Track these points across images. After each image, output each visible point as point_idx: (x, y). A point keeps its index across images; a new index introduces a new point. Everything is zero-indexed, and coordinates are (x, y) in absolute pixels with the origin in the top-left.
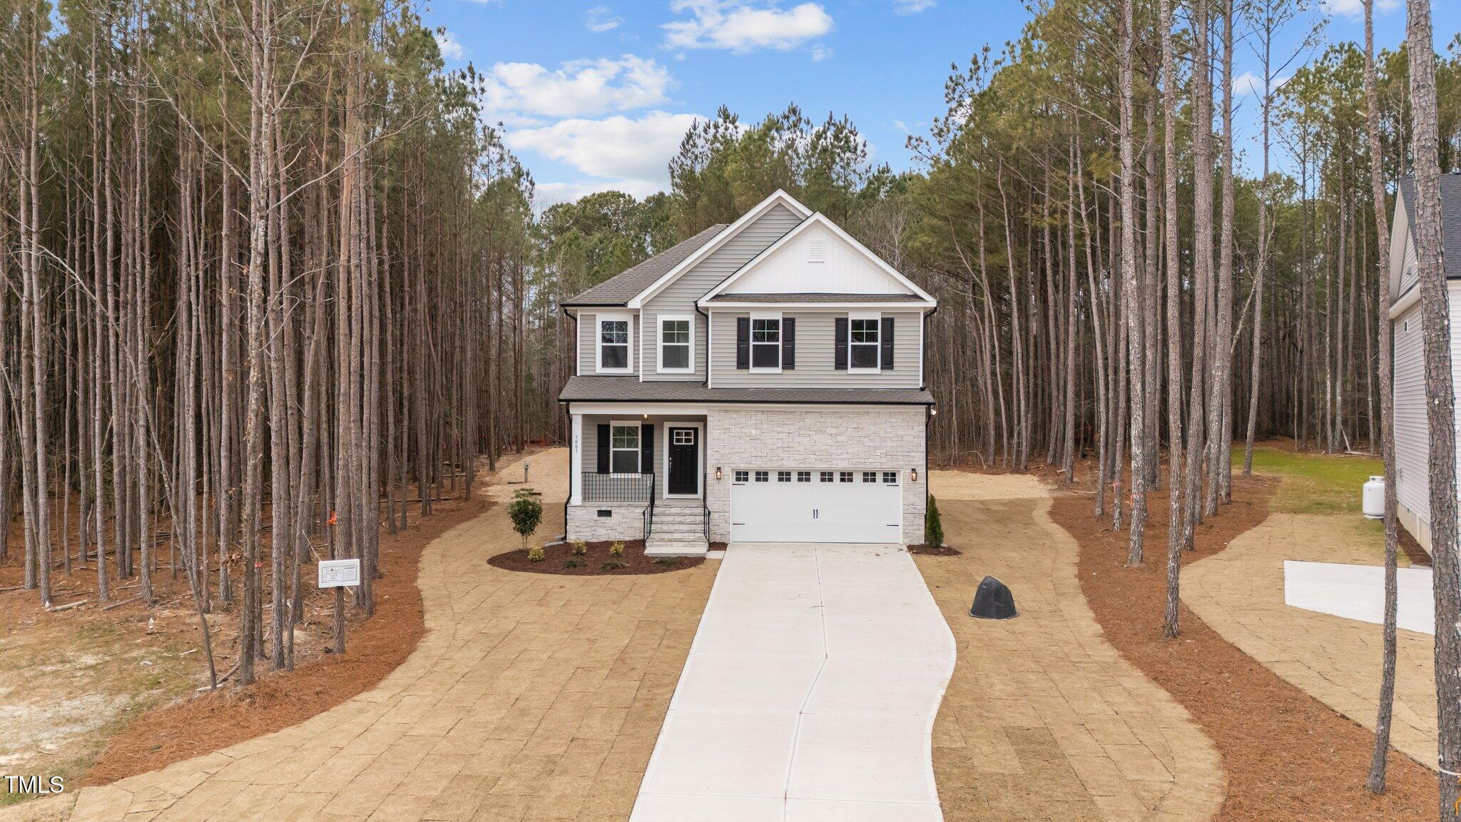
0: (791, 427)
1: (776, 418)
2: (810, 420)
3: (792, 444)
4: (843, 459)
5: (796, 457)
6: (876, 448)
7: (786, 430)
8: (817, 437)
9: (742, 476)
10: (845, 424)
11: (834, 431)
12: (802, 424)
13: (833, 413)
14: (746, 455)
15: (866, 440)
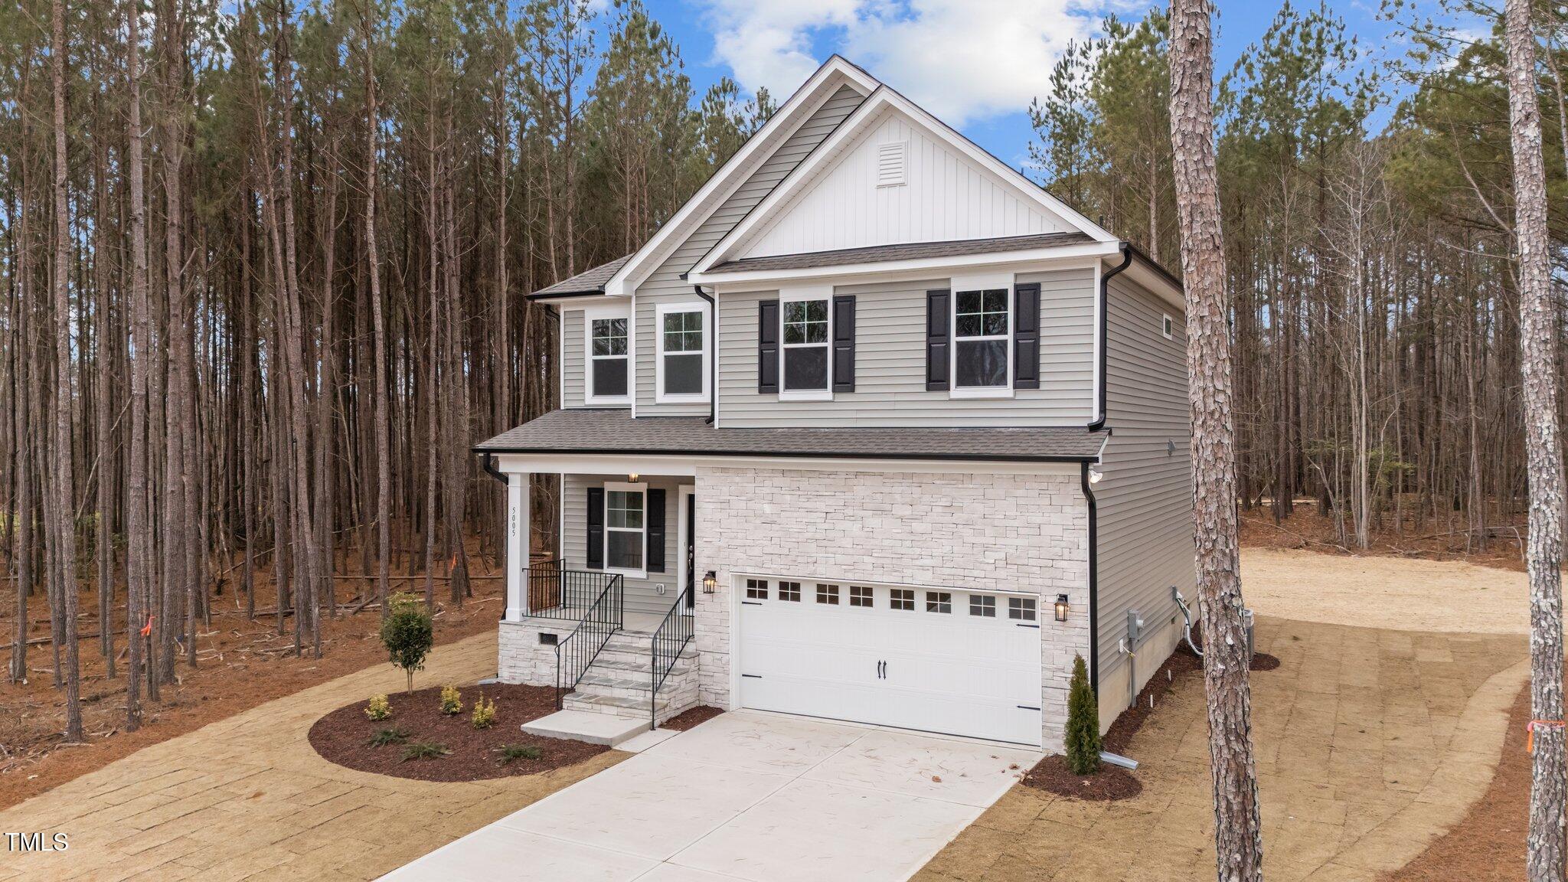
0: (830, 501)
1: (804, 484)
2: (862, 489)
3: (831, 535)
4: (923, 568)
5: (840, 558)
6: (986, 548)
7: (821, 505)
8: (874, 522)
9: (756, 588)
10: (926, 498)
11: (907, 511)
12: (849, 495)
13: (904, 476)
14: (757, 551)
15: (967, 532)
